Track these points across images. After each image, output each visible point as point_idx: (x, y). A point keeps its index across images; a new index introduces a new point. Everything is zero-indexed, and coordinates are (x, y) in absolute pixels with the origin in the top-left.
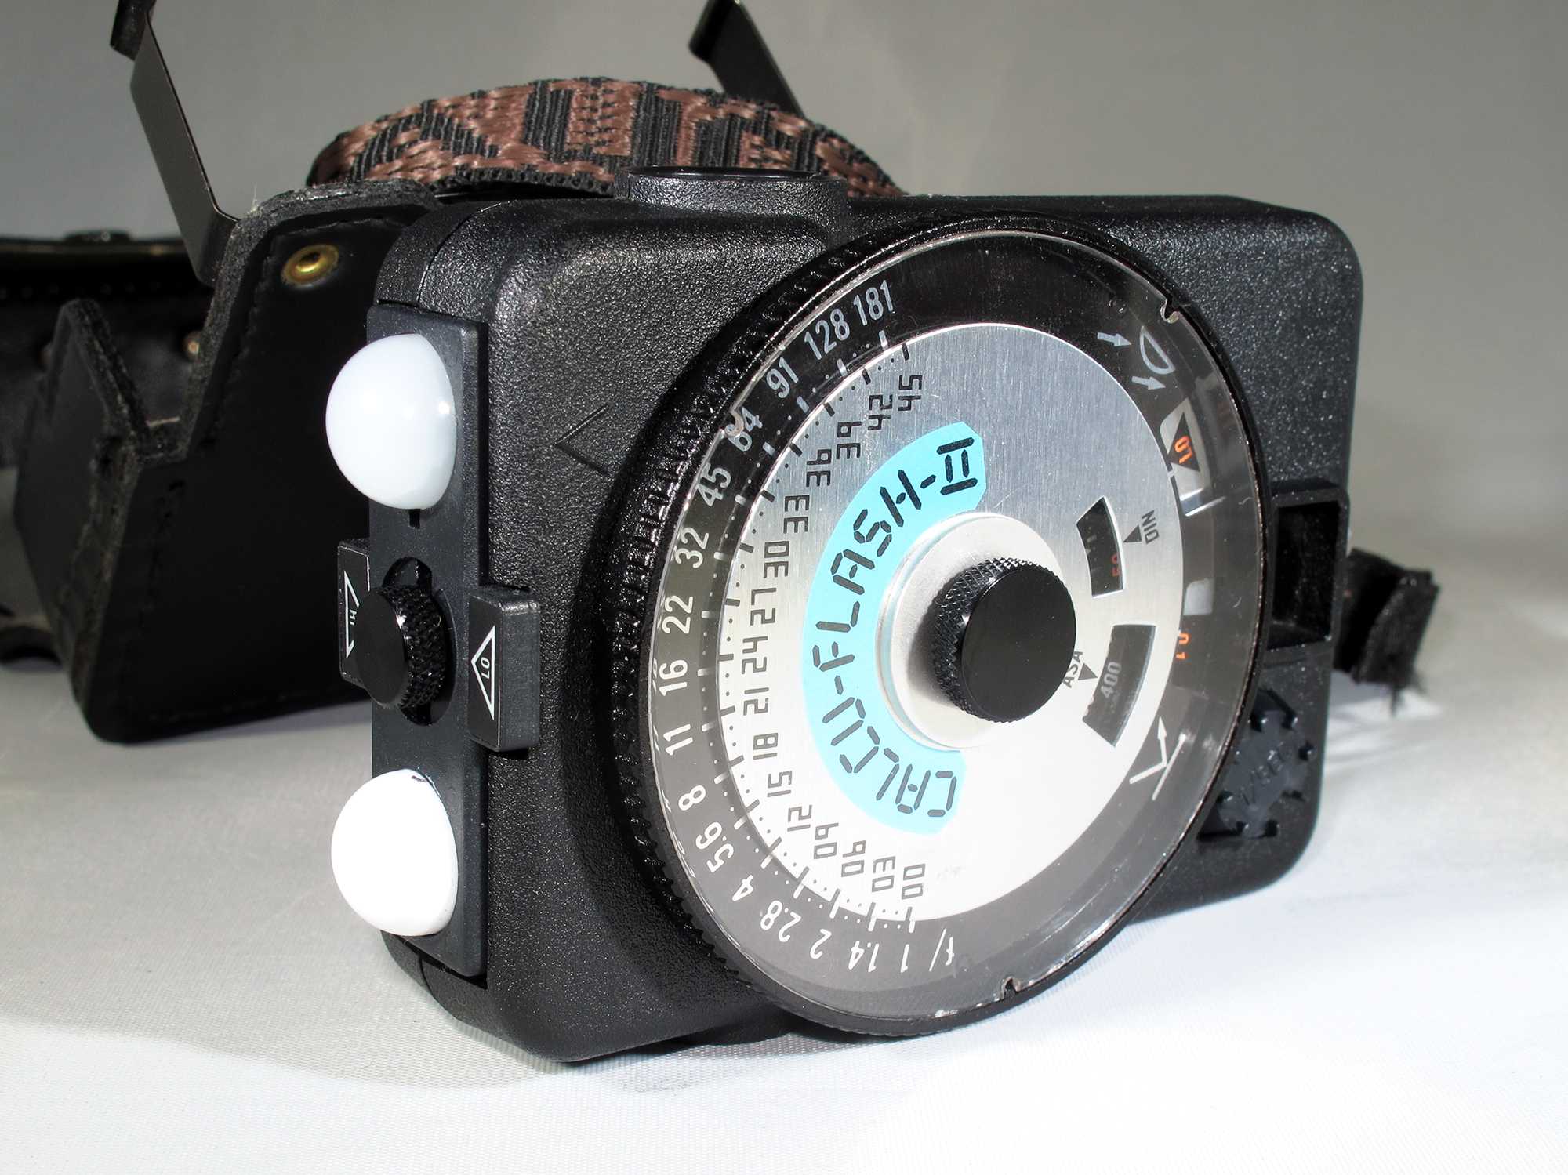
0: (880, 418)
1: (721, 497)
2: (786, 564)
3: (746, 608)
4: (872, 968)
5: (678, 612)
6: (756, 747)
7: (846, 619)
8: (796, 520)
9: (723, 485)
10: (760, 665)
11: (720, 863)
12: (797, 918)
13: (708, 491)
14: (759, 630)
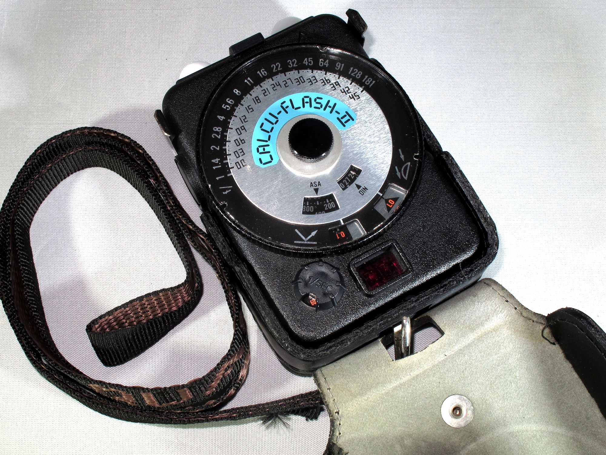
0: (344, 91)
1: (307, 65)
2: (300, 84)
3: (285, 78)
4: (214, 168)
5: (277, 67)
6: (255, 98)
7: (295, 107)
8: (311, 81)
9: (309, 64)
10: (274, 89)
11: (225, 108)
12: (219, 137)
13: (307, 61)
14: (282, 84)
